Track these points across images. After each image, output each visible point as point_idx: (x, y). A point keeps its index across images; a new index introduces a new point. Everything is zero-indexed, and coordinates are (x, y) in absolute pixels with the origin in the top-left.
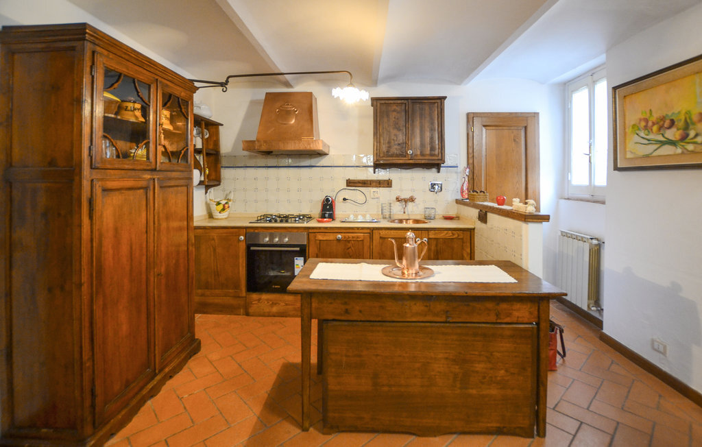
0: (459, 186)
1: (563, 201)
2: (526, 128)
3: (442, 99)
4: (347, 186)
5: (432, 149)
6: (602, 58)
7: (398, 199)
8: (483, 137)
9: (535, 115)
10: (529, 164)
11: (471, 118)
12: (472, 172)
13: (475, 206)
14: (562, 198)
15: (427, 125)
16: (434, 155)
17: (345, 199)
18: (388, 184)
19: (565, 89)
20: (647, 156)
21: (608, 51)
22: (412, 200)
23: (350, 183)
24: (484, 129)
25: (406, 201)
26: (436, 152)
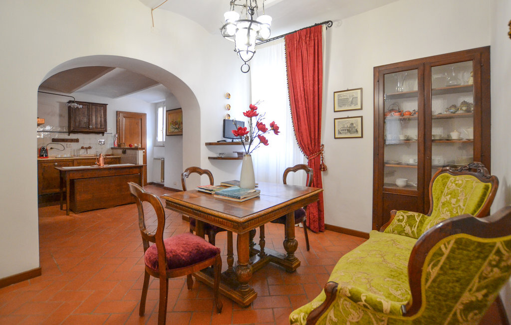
0: (113, 142)
1: (155, 148)
2: (141, 119)
3: (106, 105)
4: (53, 141)
5: (101, 126)
6: (165, 100)
7: (82, 148)
8: (124, 121)
9: (145, 115)
10: (142, 134)
11: (118, 113)
12: (119, 135)
13: (121, 149)
14: (155, 146)
15: (99, 115)
16: (102, 128)
17: (51, 148)
18: (77, 141)
19: (156, 106)
20: (172, 132)
21: (166, 98)
22: (90, 148)
23: (54, 140)
24: (124, 119)
25: (86, 148)
26: (103, 127)
